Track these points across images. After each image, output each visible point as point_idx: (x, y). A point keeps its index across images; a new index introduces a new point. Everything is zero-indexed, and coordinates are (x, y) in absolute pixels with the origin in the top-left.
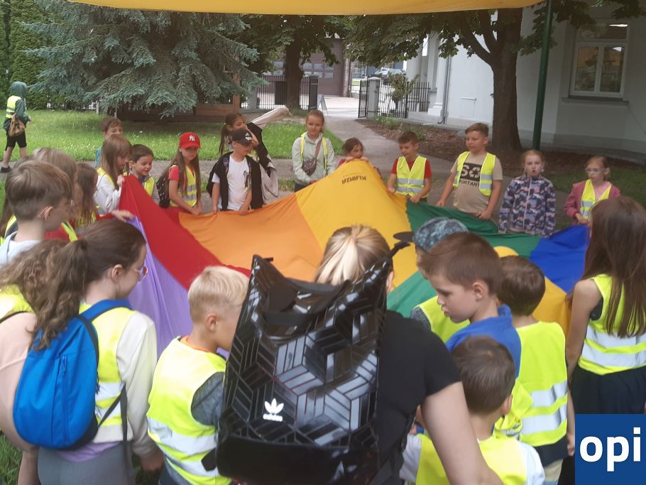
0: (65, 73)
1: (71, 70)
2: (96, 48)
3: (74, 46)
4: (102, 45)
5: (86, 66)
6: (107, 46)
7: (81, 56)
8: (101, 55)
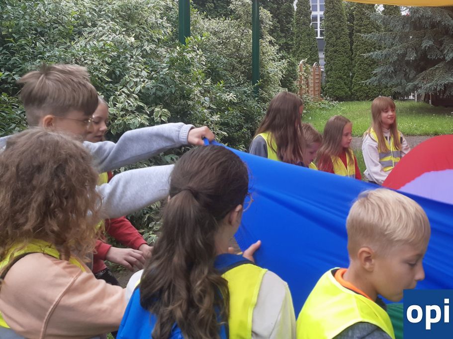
0: (392, 69)
1: (397, 67)
2: (415, 49)
3: (399, 48)
4: (420, 46)
5: (408, 63)
6: (424, 47)
7: (404, 55)
8: (419, 53)
